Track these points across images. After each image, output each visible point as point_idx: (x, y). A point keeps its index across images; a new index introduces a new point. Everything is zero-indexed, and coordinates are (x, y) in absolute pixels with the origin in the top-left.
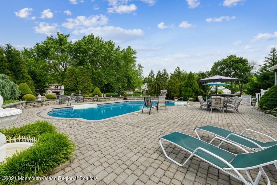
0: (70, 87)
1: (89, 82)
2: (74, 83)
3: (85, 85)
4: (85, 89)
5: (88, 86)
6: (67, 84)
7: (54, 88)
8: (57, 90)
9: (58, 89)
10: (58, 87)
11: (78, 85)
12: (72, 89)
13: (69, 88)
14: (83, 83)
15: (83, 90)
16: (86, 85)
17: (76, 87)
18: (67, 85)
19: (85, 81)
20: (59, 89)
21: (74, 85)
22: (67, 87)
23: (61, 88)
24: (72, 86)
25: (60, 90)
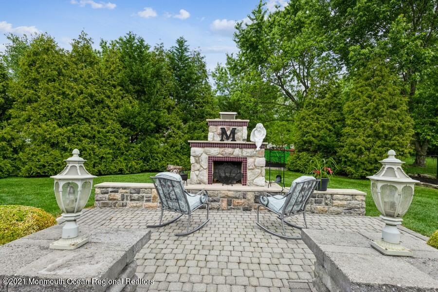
0: (313, 136)
1: (398, 111)
2: (330, 122)
3: (377, 126)
4: (379, 143)
5: (391, 128)
6: (306, 126)
7: (218, 139)
8: (229, 150)
9: (234, 146)
10: (233, 132)
11: (344, 126)
12: (323, 143)
13: (310, 142)
14: (366, 116)
15: (368, 149)
16: (383, 126)
17: (339, 135)
18: (305, 130)
19: (376, 108)
20: (242, 146)
21: (330, 131)
22: (305, 138)
23: (248, 139)
24: (322, 132)
25: (247, 152)
